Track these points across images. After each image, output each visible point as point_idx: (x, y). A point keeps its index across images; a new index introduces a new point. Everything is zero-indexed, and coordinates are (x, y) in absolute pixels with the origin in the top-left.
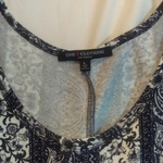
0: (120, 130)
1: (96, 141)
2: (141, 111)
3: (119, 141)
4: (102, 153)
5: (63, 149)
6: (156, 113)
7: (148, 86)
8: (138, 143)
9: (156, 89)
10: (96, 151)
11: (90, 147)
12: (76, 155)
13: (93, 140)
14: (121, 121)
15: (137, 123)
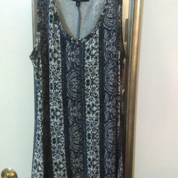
0: (92, 34)
1: (84, 40)
2: (99, 25)
3: (92, 39)
4: (86, 44)
5: (72, 42)
6: (104, 26)
7: (101, 15)
8: (98, 39)
9: (104, 15)
10: (84, 43)
11: (82, 42)
12: (77, 45)
13: (83, 39)
14: (92, 31)
15: (98, 30)
